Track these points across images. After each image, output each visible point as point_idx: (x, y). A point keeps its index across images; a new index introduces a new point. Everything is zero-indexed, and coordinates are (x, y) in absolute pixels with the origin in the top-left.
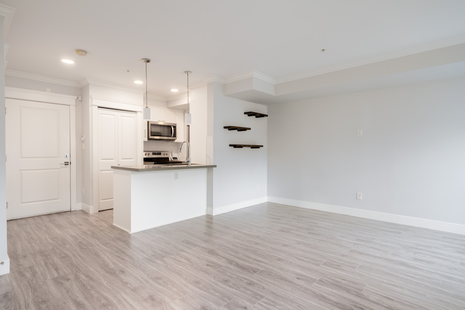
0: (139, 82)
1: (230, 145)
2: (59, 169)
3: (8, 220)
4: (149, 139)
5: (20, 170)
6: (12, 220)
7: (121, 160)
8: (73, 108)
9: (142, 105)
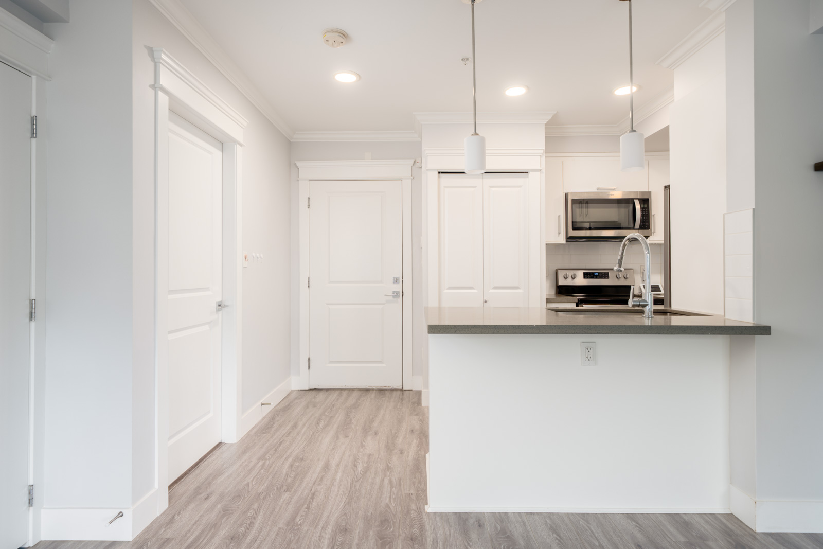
0: (515, 91)
2: (384, 304)
3: (310, 390)
4: (569, 239)
5: (328, 304)
6: (315, 389)
7: (492, 291)
8: (407, 183)
9: (542, 151)
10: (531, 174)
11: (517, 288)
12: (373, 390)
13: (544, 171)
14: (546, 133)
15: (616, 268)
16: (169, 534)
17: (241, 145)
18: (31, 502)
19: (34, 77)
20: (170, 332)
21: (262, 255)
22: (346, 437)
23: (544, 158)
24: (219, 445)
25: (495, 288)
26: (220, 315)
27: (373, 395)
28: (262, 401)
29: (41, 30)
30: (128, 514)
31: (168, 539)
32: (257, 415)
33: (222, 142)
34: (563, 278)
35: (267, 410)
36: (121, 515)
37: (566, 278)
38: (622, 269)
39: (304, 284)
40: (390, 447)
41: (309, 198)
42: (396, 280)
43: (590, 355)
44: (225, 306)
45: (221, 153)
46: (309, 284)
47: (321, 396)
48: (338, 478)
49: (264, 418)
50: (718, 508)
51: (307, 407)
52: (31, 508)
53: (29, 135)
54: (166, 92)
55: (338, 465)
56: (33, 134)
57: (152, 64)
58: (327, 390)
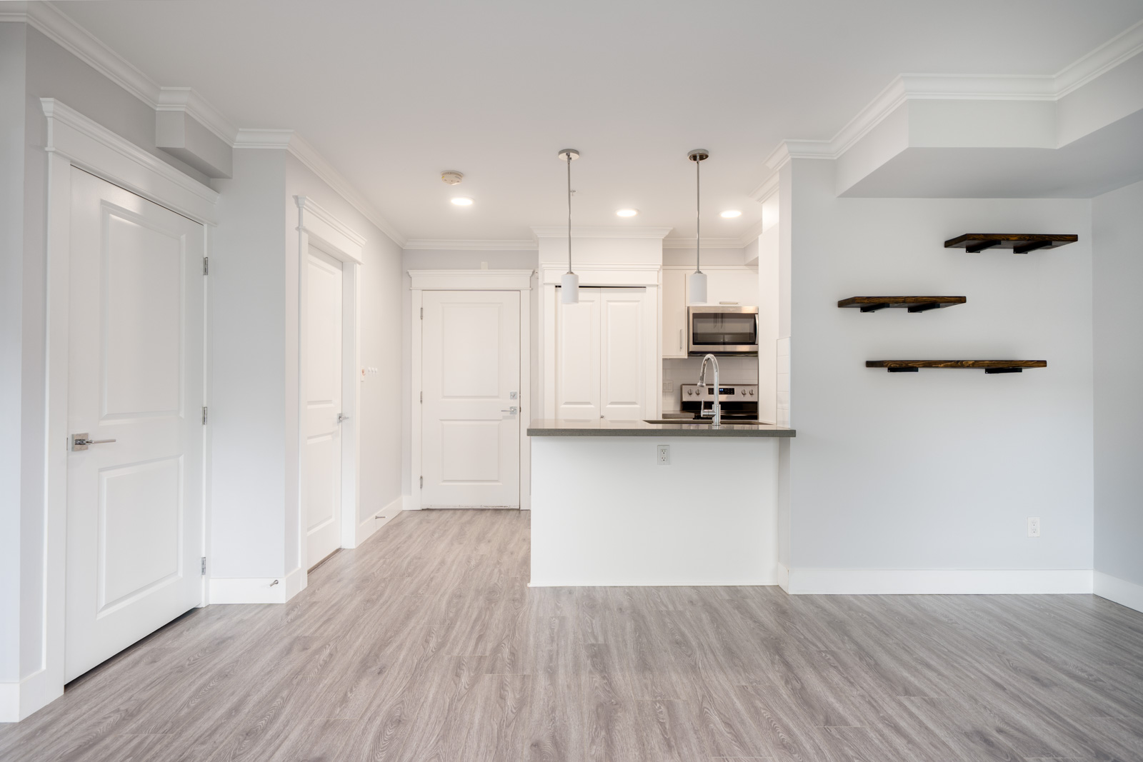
0: (626, 213)
1: (870, 364)
2: (501, 420)
3: (423, 510)
4: (691, 353)
5: (442, 420)
6: (428, 509)
7: (608, 406)
8: (526, 294)
9: (659, 267)
10: (648, 289)
11: (634, 403)
12: (489, 509)
13: (661, 286)
14: (663, 245)
15: (699, 384)
16: (314, 599)
17: (360, 263)
18: (203, 570)
19: (205, 225)
20: (309, 438)
21: (376, 369)
22: (461, 544)
23: (661, 273)
24: (338, 550)
25: (612, 403)
26: (340, 426)
27: (489, 514)
28: (376, 514)
29: (209, 186)
30: (282, 582)
31: (315, 602)
32: (373, 528)
33: (343, 262)
34: (688, 395)
35: (382, 523)
36: (276, 582)
37: (690, 394)
38: (704, 384)
39: (416, 398)
40: (501, 551)
41: (422, 309)
42: (513, 396)
43: (664, 456)
44: (346, 418)
45: (341, 272)
46: (421, 398)
47: (434, 515)
48: (454, 568)
49: (378, 531)
50: (767, 581)
51: (421, 523)
52: (204, 576)
53: (202, 273)
54: (306, 231)
55: (454, 561)
56: (206, 271)
57: (298, 209)
58: (441, 510)
